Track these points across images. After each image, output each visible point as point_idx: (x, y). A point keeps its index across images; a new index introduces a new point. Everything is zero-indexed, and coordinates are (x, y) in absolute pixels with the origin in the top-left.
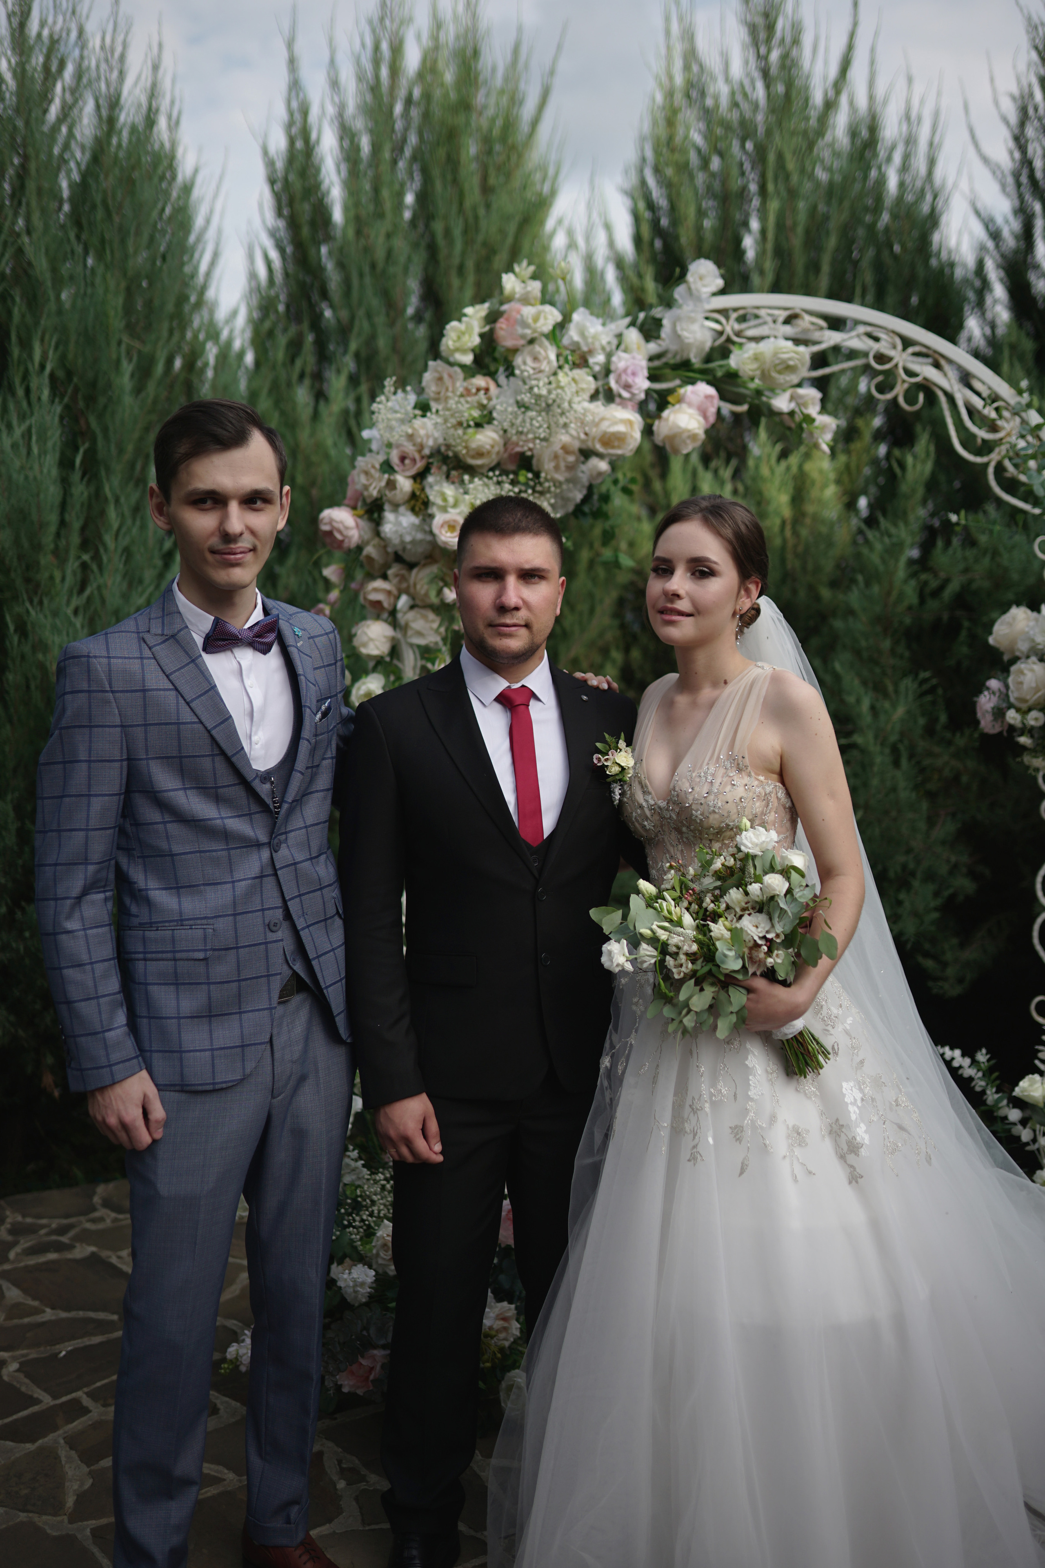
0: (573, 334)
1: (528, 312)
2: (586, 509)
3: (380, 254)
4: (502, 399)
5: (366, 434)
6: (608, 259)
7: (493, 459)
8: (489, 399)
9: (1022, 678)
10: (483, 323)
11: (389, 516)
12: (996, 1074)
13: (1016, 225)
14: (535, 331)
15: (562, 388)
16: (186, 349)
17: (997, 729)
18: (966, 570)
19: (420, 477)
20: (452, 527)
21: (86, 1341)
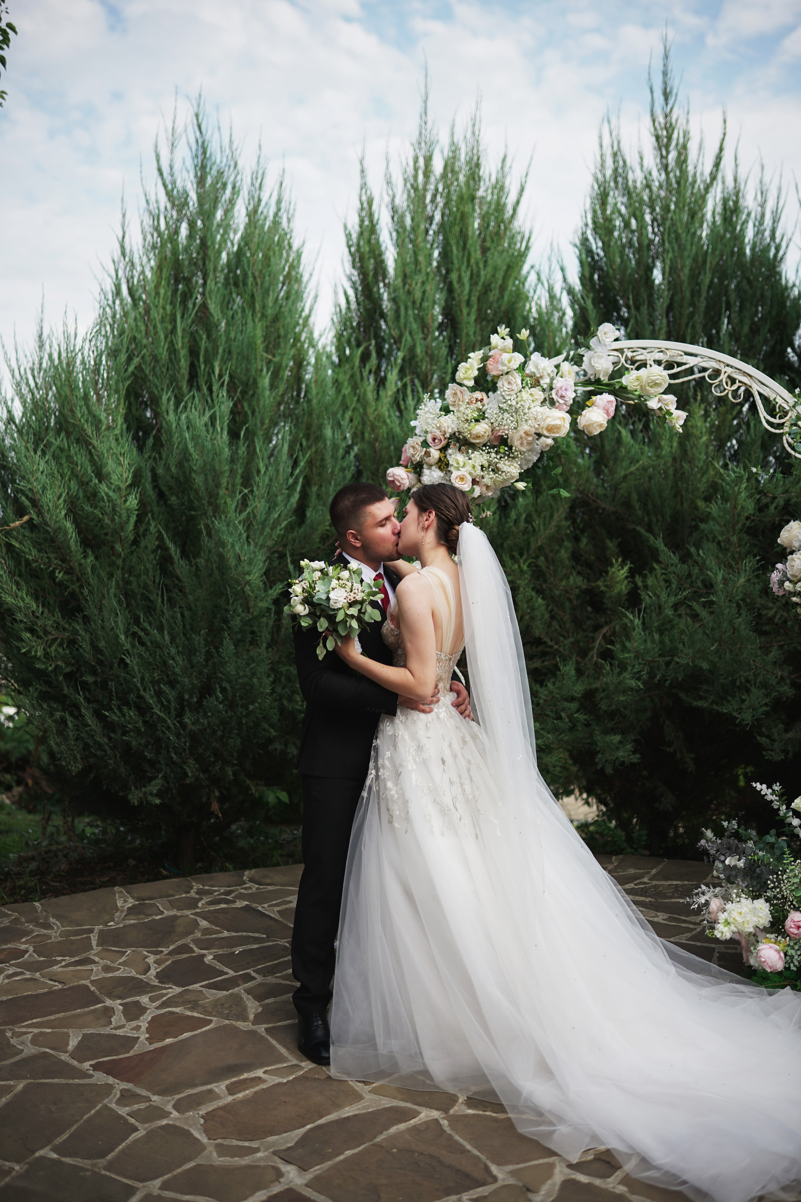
0: (530, 368)
1: (505, 356)
2: (540, 465)
3: (418, 295)
4: (491, 405)
5: (413, 423)
6: (562, 289)
7: (485, 439)
8: (483, 405)
9: (793, 563)
10: (479, 362)
11: (426, 471)
12: (785, 798)
14: (509, 367)
15: (524, 400)
17: (781, 593)
18: (787, 491)
19: (444, 449)
20: (462, 479)
21: (249, 947)
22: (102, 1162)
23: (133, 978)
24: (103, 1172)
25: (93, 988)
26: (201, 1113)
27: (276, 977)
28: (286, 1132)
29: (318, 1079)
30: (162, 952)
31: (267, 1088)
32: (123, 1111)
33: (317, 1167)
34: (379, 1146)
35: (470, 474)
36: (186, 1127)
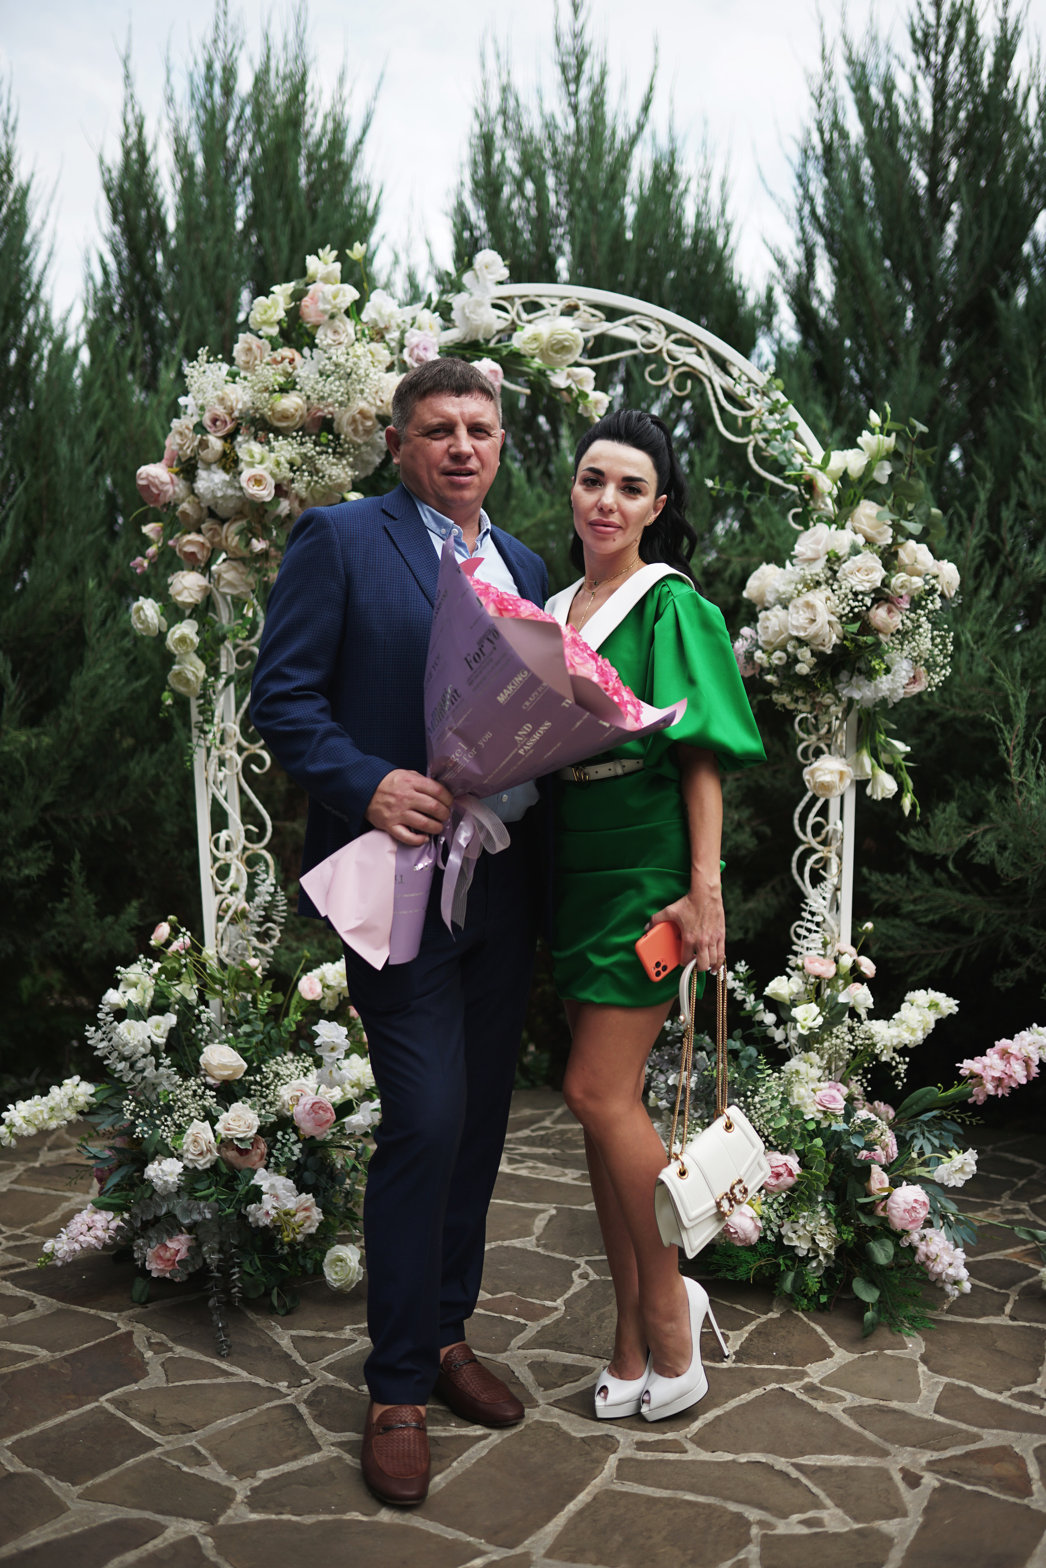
0: (370, 312)
1: (329, 289)
3: (210, 259)
4: (306, 367)
5: (182, 401)
7: (297, 421)
8: (294, 368)
9: (768, 624)
10: (288, 300)
11: (202, 473)
12: (753, 983)
13: (800, 253)
14: (335, 307)
15: (358, 357)
16: (22, 343)
17: (749, 672)
19: (230, 437)
20: (259, 482)
35: (273, 475)
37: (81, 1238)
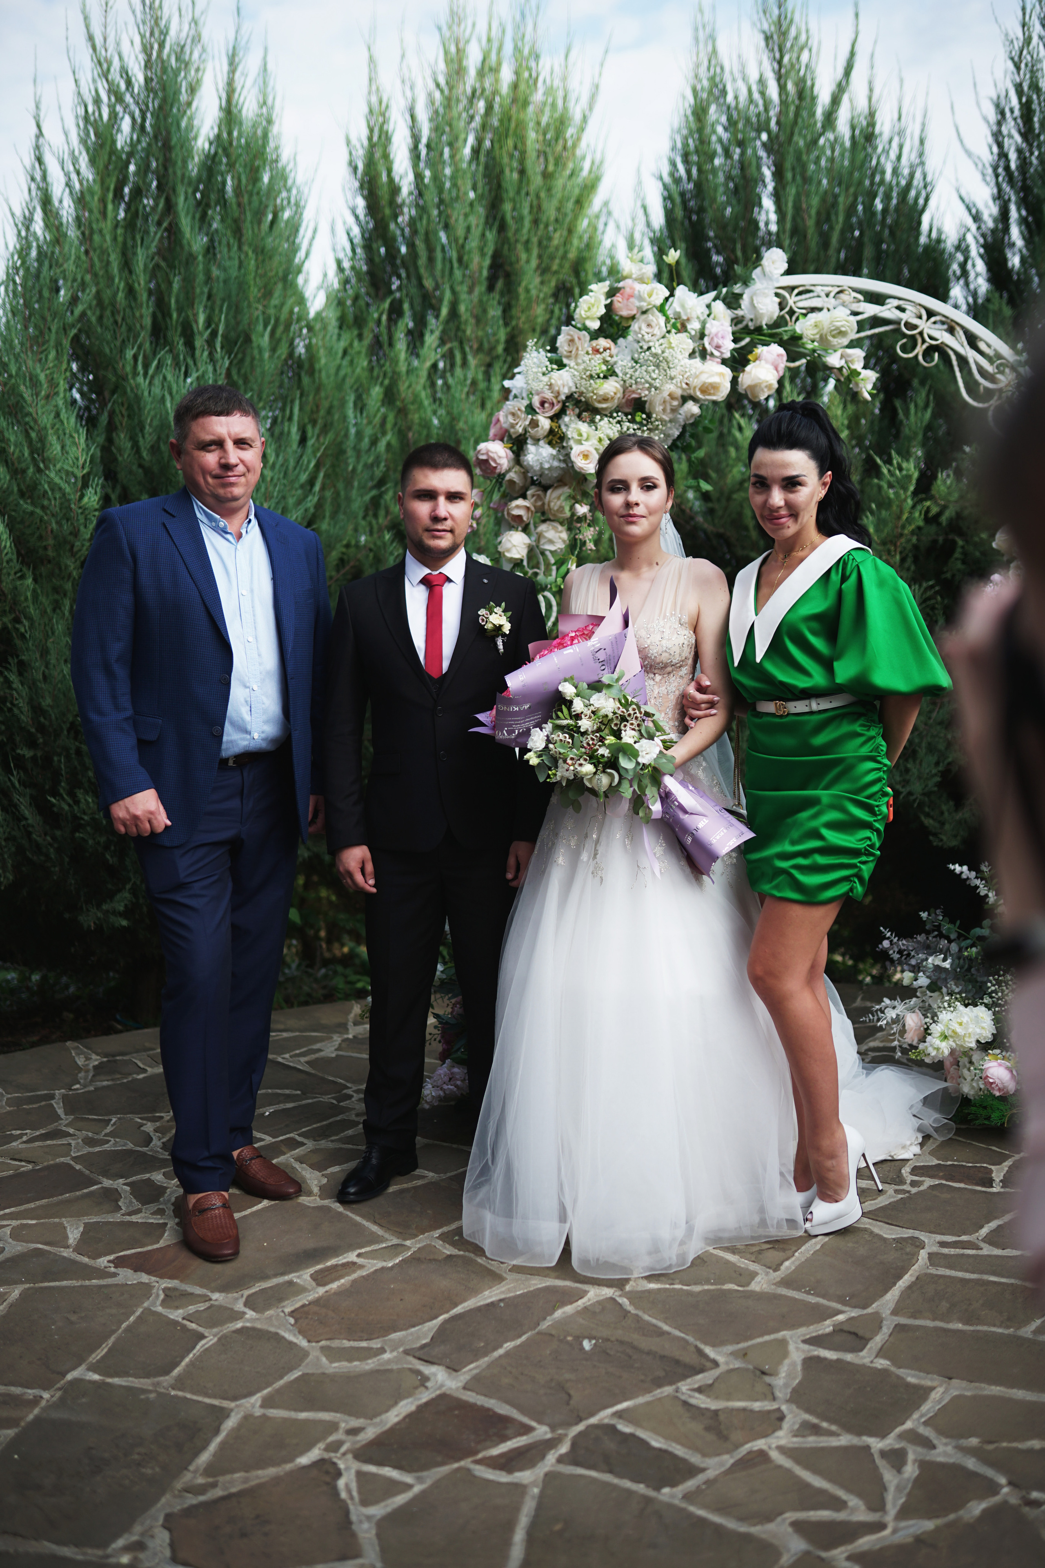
0: (675, 306)
1: (643, 289)
4: (621, 356)
5: (508, 384)
7: (617, 403)
8: (612, 357)
10: (605, 297)
11: (531, 448)
13: (995, 210)
14: (649, 304)
15: (670, 348)
19: (557, 417)
20: (586, 456)
21: (282, 1106)
22: (166, 1380)
23: (130, 1152)
24: (173, 1393)
25: (78, 1167)
26: (288, 1310)
27: (332, 1141)
28: (414, 1326)
29: (435, 1260)
30: (162, 1117)
31: (368, 1275)
32: (176, 1315)
33: (472, 1366)
34: (547, 1335)
35: (596, 449)
36: (272, 1329)
37: (445, 1087)
